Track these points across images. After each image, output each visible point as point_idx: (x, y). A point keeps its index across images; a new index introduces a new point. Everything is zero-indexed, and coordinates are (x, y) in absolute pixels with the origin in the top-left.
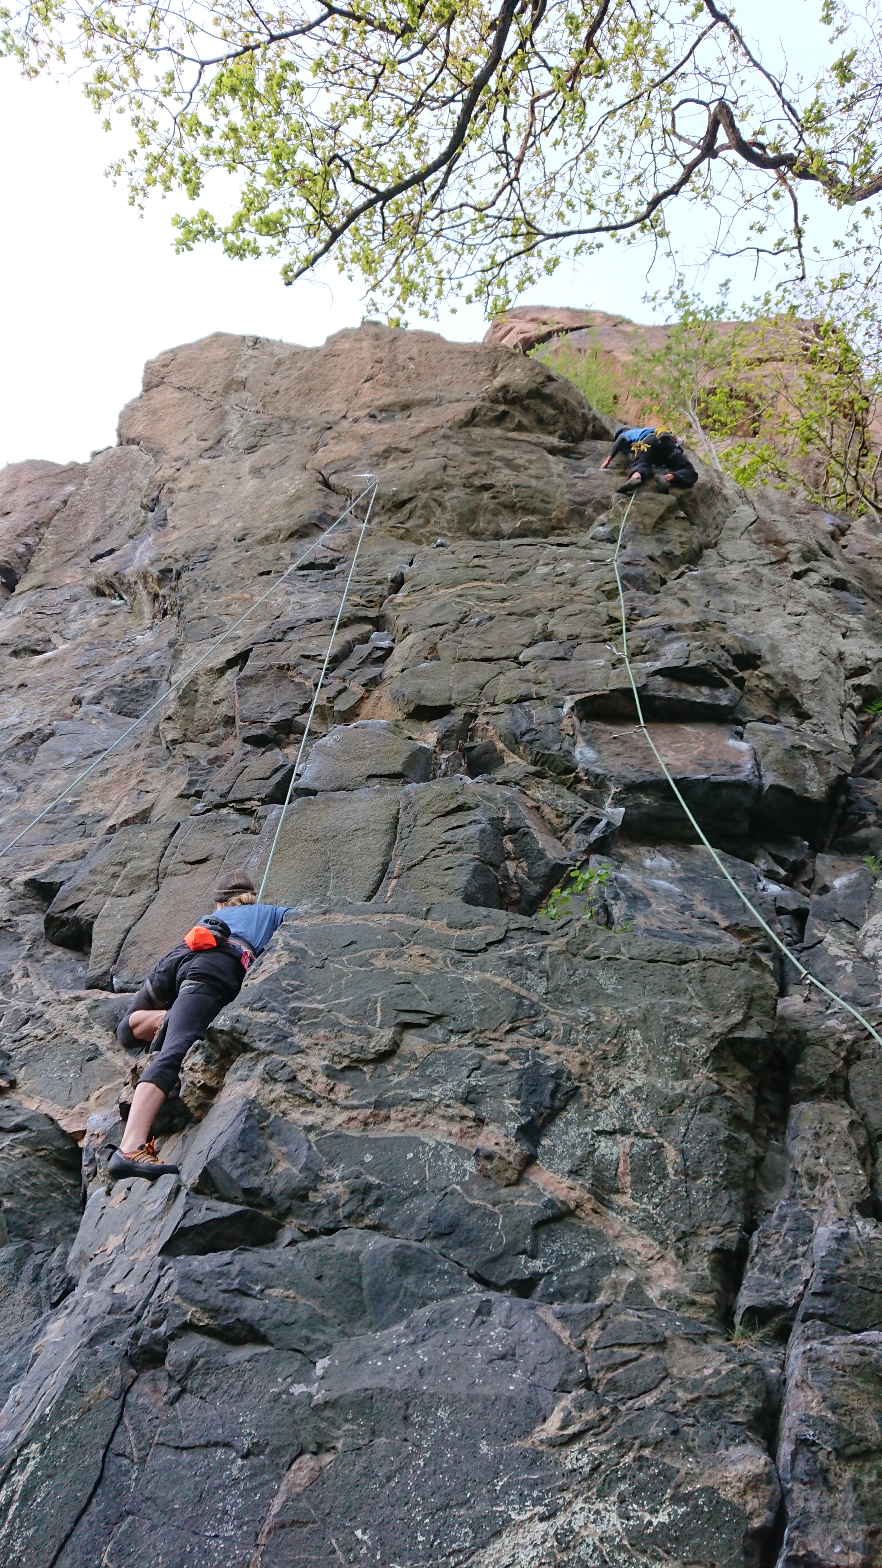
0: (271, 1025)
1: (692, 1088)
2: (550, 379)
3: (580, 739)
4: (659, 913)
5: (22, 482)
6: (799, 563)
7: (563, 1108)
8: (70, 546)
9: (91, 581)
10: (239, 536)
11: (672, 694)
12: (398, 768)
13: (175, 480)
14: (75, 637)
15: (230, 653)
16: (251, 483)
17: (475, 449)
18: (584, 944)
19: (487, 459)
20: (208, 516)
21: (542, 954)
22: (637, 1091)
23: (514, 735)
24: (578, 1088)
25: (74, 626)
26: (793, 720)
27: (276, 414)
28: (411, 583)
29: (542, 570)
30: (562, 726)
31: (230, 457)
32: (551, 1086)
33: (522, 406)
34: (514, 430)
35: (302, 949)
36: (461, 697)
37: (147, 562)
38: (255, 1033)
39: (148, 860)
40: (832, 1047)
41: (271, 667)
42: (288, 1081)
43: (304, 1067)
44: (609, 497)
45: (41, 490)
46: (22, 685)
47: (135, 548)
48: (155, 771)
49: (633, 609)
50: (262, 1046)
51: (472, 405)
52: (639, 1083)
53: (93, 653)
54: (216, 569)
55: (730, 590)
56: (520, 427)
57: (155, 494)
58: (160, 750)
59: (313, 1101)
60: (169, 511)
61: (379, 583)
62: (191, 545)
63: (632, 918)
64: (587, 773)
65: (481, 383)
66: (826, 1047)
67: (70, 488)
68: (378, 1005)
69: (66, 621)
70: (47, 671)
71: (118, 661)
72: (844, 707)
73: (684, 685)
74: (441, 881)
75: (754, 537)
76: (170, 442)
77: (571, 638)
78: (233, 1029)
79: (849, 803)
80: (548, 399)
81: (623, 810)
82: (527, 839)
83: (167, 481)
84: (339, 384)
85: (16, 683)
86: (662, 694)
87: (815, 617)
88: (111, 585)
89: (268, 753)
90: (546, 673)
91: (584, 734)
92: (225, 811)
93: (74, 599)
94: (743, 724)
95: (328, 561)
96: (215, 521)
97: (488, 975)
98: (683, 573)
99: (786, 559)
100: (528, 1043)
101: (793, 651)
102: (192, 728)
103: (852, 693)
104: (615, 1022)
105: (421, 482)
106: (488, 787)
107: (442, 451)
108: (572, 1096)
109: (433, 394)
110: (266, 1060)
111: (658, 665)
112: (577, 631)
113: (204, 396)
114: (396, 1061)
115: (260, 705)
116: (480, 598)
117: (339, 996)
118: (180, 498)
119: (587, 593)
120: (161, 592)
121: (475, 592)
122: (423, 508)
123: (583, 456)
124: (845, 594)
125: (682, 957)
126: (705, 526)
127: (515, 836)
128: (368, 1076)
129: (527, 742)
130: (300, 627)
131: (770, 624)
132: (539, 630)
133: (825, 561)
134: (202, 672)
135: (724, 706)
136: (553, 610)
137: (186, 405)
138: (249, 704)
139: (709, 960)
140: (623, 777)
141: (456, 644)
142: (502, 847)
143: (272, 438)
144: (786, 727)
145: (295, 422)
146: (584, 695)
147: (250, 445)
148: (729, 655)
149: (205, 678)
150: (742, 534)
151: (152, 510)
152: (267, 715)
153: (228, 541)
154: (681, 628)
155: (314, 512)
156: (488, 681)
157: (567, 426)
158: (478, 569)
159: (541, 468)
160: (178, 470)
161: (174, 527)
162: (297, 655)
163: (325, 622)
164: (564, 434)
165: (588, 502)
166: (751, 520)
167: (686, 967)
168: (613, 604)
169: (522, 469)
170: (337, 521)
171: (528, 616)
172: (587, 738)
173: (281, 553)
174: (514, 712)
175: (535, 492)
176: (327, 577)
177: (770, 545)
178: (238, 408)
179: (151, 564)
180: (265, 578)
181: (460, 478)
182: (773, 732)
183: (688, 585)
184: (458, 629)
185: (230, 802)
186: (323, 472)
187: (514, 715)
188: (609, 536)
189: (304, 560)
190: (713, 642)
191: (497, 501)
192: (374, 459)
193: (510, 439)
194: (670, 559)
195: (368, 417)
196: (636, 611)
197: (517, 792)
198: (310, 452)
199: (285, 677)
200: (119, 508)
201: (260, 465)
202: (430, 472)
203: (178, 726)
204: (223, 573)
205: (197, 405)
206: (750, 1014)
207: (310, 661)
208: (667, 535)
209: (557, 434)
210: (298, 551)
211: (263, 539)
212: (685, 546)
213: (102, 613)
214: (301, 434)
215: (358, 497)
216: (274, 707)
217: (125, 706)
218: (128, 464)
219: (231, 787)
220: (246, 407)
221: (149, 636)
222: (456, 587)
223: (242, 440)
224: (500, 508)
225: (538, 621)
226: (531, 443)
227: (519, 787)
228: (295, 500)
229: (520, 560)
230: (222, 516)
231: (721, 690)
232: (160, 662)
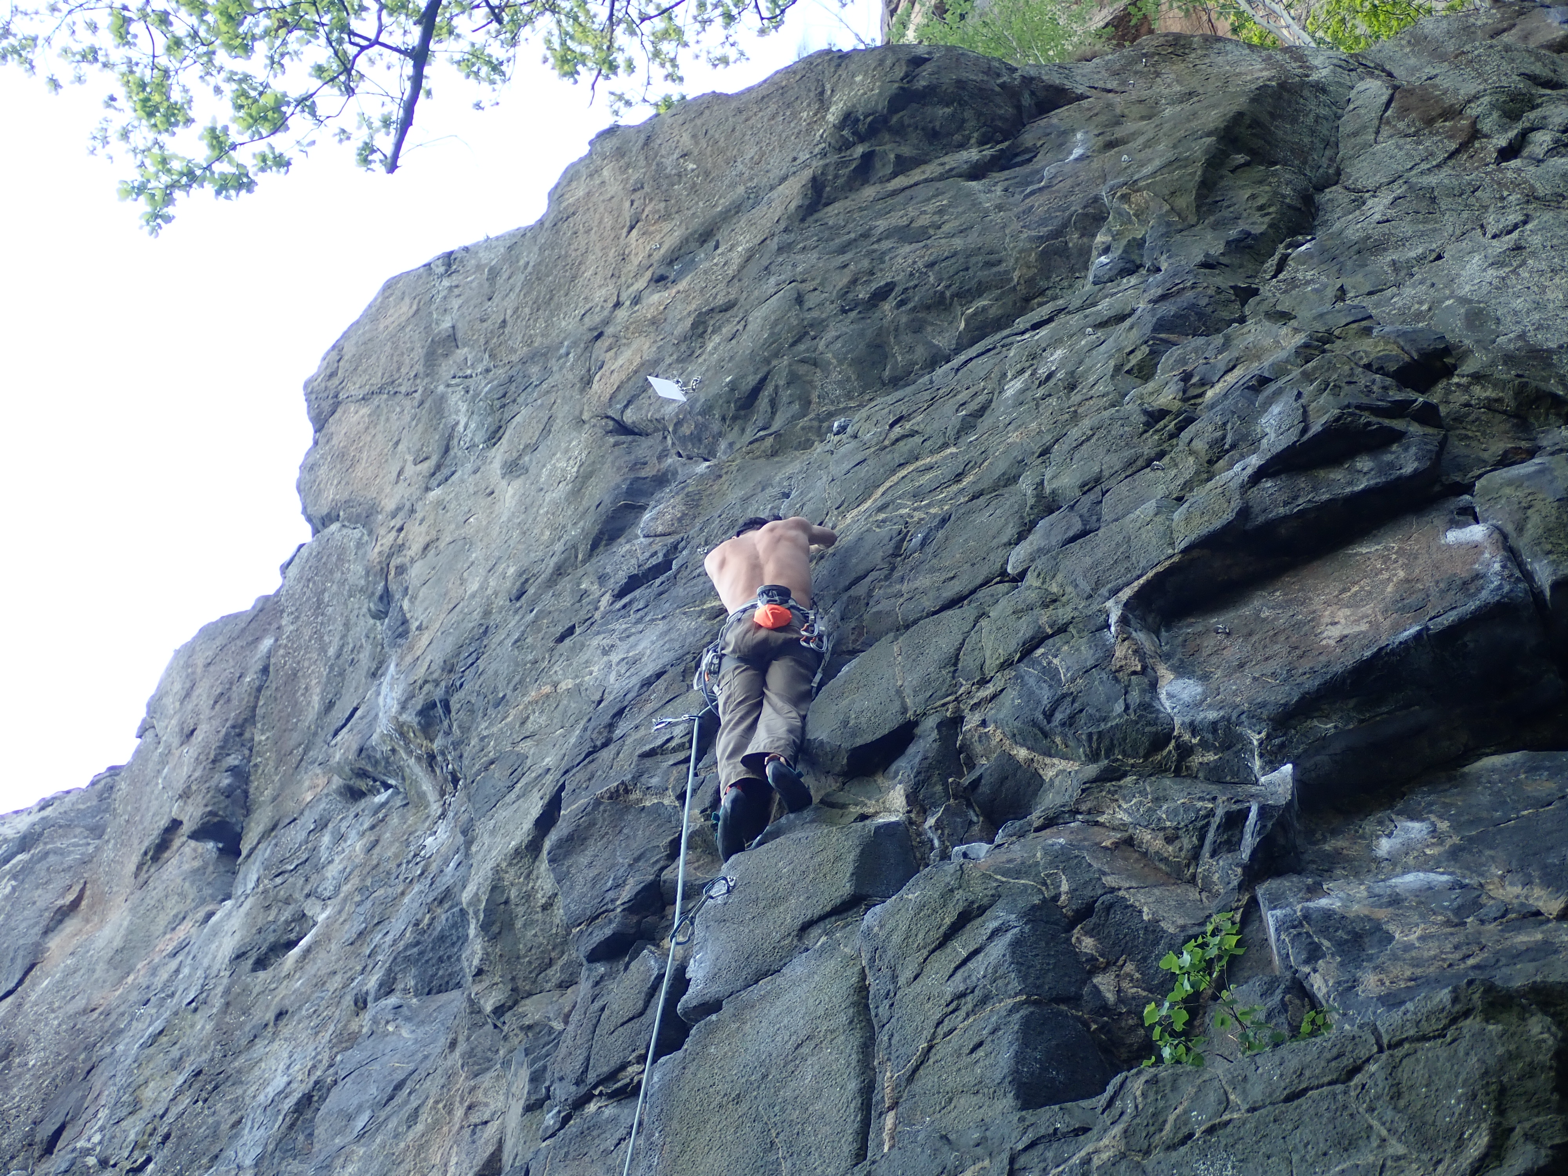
2: (917, 62)
3: (1162, 670)
4: (1408, 947)
5: (199, 670)
6: (1504, 129)
8: (296, 737)
9: (337, 782)
10: (515, 591)
11: (1302, 502)
12: (844, 888)
13: (401, 547)
14: (337, 889)
15: (535, 808)
16: (511, 490)
17: (839, 241)
18: (1157, 1120)
19: (865, 246)
20: (463, 582)
23: (1034, 723)
25: (332, 871)
27: (515, 358)
29: (1013, 387)
30: (1116, 664)
31: (469, 467)
33: (890, 130)
34: (895, 175)
36: (921, 697)
37: (395, 708)
41: (598, 802)
44: (1096, 199)
45: (227, 668)
46: (280, 1015)
47: (378, 694)
48: (487, 1079)
49: (1186, 377)
51: (808, 174)
53: (368, 903)
54: (494, 666)
55: (1379, 247)
56: (903, 165)
57: (380, 587)
58: (485, 1036)
60: (406, 605)
62: (449, 644)
63: (1355, 982)
64: (1193, 728)
65: (808, 131)
67: (267, 643)
69: (319, 869)
70: (311, 969)
71: (406, 900)
73: (1322, 473)
74: (969, 1079)
75: (1401, 125)
76: (381, 490)
77: (1086, 487)
80: (929, 95)
81: (1289, 767)
82: (1117, 916)
83: (390, 556)
84: (591, 257)
85: (270, 1016)
86: (1282, 511)
87: (1547, 216)
88: (362, 774)
89: (633, 965)
90: (1060, 577)
91: (1166, 657)
92: (592, 1107)
93: (321, 825)
94: (1468, 489)
95: (660, 557)
96: (474, 586)
98: (1284, 259)
99: (1475, 134)
101: (1518, 304)
105: (768, 344)
106: (1016, 847)
107: (787, 274)
109: (741, 190)
111: (1255, 461)
112: (1097, 469)
113: (403, 389)
115: (595, 880)
116: (916, 495)
118: (416, 573)
119: (1101, 388)
120: (435, 746)
121: (908, 487)
122: (790, 384)
123: (1034, 152)
125: (1346, 1062)
126: (1300, 154)
127: (1094, 920)
129: (1063, 725)
130: (632, 704)
131: (1463, 273)
132: (1031, 501)
133: (1552, 100)
134: (504, 865)
135: (1416, 474)
136: (1046, 452)
137: (383, 418)
138: (578, 889)
139: (1400, 1043)
140: (1263, 705)
141: (893, 600)
142: (1073, 953)
143: (520, 400)
144: (1552, 454)
145: (545, 355)
146: (1136, 585)
147: (492, 429)
148: (1386, 374)
149: (512, 871)
150: (1377, 132)
151: (386, 614)
152: (611, 895)
153: (502, 608)
154: (1280, 370)
155: (618, 486)
156: (962, 644)
157: (982, 119)
158: (901, 443)
159: (964, 212)
160: (401, 529)
161: (419, 628)
162: (635, 759)
163: (671, 672)
164: (984, 135)
165: (1065, 225)
166: (1385, 98)
167: (1358, 1079)
168: (1151, 385)
169: (931, 231)
170: (661, 480)
171: (1005, 486)
172: (1175, 661)
173: (583, 586)
174: (1022, 677)
175: (969, 256)
176: (661, 588)
177: (1437, 125)
178: (457, 380)
179: (403, 707)
180: (567, 642)
181: (832, 302)
182: (1529, 477)
183: (1300, 276)
184: (893, 569)
185: (595, 1087)
186: (610, 413)
187: (1023, 684)
188: (1121, 265)
189: (621, 577)
190: (1347, 367)
191: (911, 305)
192: (683, 347)
193: (894, 193)
194: (1250, 247)
195: (652, 284)
196: (1195, 380)
197: (1078, 828)
198: (582, 390)
199: (628, 808)
200: (343, 637)
201: (515, 455)
202: (776, 322)
203: (497, 979)
204: (504, 669)
205: (398, 409)
206: (1506, 1124)
207: (659, 758)
208: (1229, 207)
209: (973, 141)
210: (609, 569)
211: (552, 575)
212: (1271, 210)
213: (366, 826)
214: (561, 368)
215: (678, 424)
216: (620, 873)
217: (433, 976)
218: (334, 559)
219: (588, 1059)
220: (469, 372)
221: (443, 830)
222: (870, 497)
223: (477, 428)
224: (920, 315)
225: (1026, 485)
226: (932, 180)
227: (1080, 817)
228: (583, 483)
229: (972, 390)
230: (482, 571)
231: (1395, 447)
232: (462, 869)
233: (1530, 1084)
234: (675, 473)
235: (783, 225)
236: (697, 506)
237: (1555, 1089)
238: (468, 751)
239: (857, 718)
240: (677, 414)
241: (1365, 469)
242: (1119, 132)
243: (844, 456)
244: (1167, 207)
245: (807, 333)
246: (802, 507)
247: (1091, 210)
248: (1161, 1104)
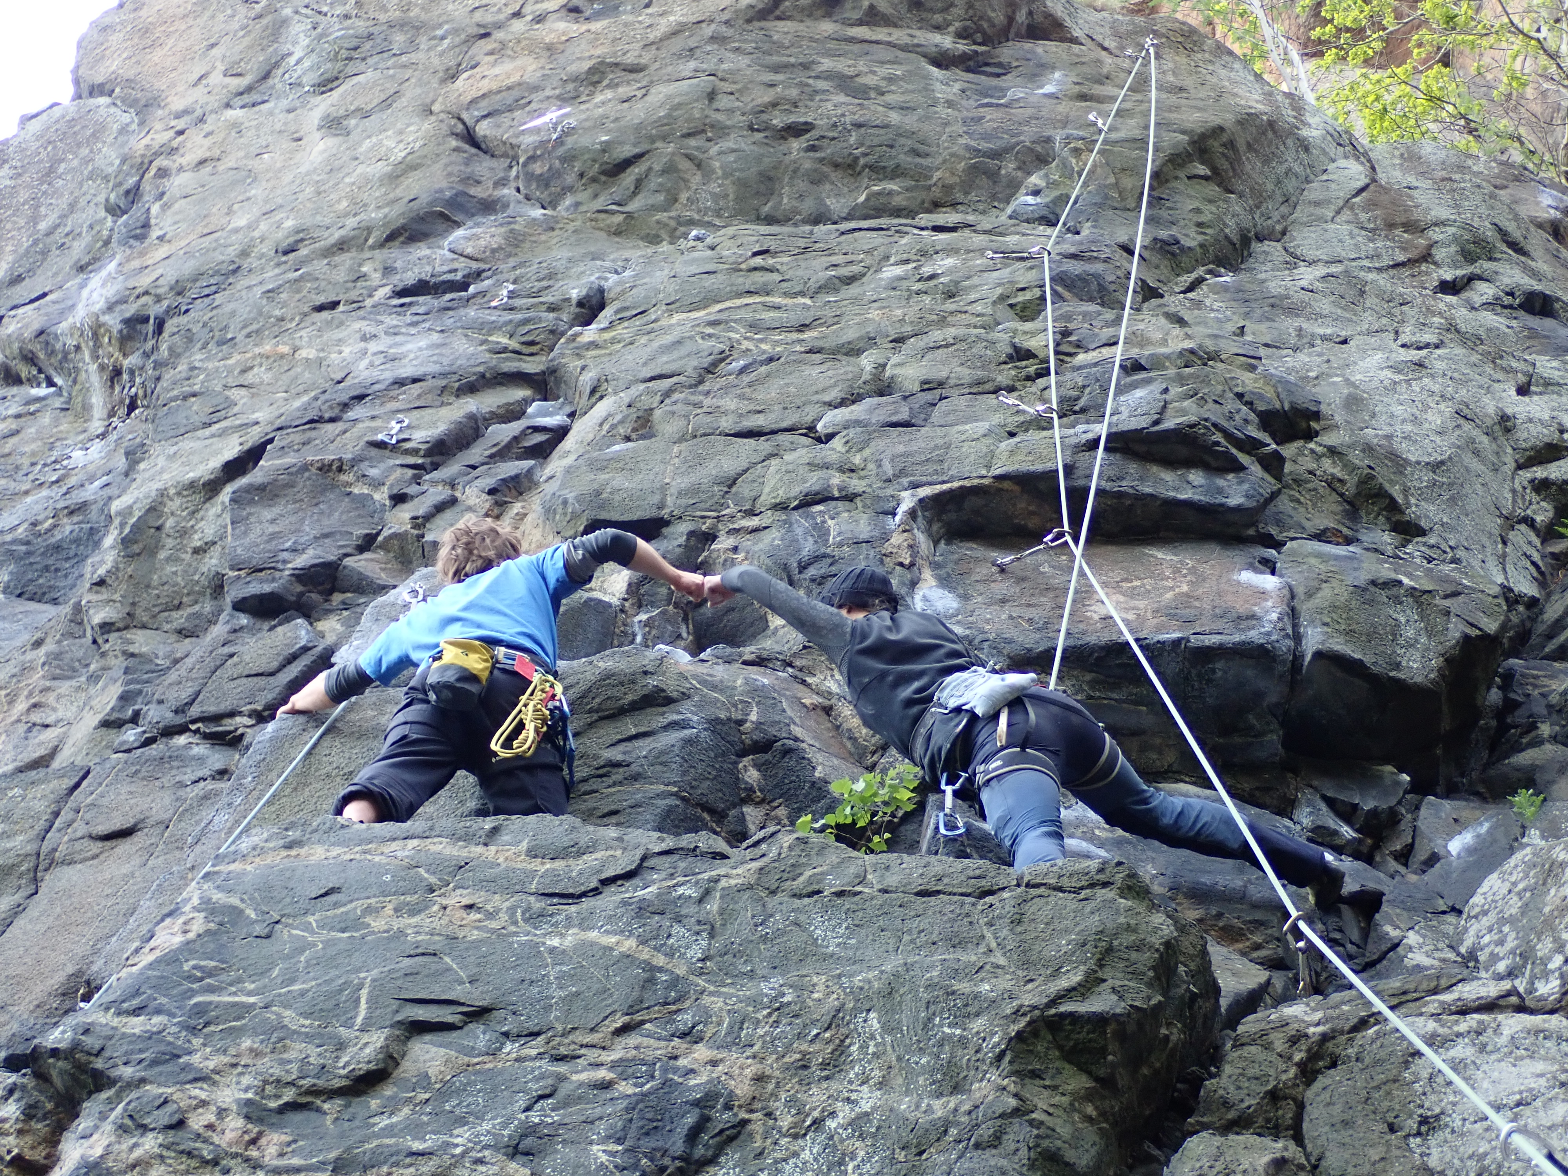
0: (151, 1036)
1: (967, 1107)
3: (927, 575)
6: (1455, 266)
7: (712, 1161)
10: (284, 245)
11: (1125, 485)
13: (173, 151)
15: (231, 449)
16: (322, 145)
17: (776, 59)
18: (795, 871)
19: (801, 76)
20: (230, 212)
21: (707, 892)
22: (858, 1123)
23: (785, 568)
24: (744, 1123)
26: (1387, 539)
27: (383, 17)
28: (616, 305)
29: (891, 272)
30: (888, 548)
31: (285, 103)
32: (690, 1120)
34: (860, 23)
35: (235, 908)
36: (684, 501)
37: (100, 305)
38: (117, 1051)
39: (20, 838)
40: (1280, 1045)
41: (305, 467)
42: (171, 1127)
43: (204, 1103)
44: (1048, 140)
47: (82, 286)
48: (65, 687)
49: (1065, 333)
50: (127, 1072)
52: (866, 1106)
54: (231, 306)
55: (1293, 311)
56: (873, 18)
57: (132, 181)
58: (80, 648)
59: (215, 1162)
60: (155, 209)
61: (552, 308)
62: (189, 267)
66: (1268, 1047)
68: (364, 993)
71: (29, 499)
72: (1511, 522)
73: (1155, 469)
75: (1363, 216)
76: (172, 85)
77: (928, 386)
78: (76, 1046)
79: (1510, 706)
82: (791, 762)
83: (157, 154)
87: (1460, 351)
88: (30, 359)
89: (280, 629)
90: (867, 452)
91: (935, 566)
92: (182, 740)
94: (1278, 545)
95: (459, 276)
96: (241, 221)
97: (593, 935)
98: (1200, 281)
99: (1426, 257)
100: (654, 1048)
101: (1398, 410)
102: (145, 600)
103: (1530, 495)
104: (832, 1002)
105: (659, 123)
106: (721, 668)
107: (709, 65)
108: (732, 1139)
110: (133, 1095)
111: (1102, 429)
112: (944, 374)
114: (388, 1090)
115: (273, 536)
116: (754, 326)
117: (292, 981)
118: (177, 183)
119: (979, 308)
120: (127, 363)
121: (747, 315)
122: (664, 172)
123: (1006, 69)
124: (1549, 322)
125: (984, 884)
126: (1259, 197)
127: (768, 756)
128: (329, 1120)
129: (813, 580)
130: (377, 395)
131: (1361, 363)
132: (866, 377)
133: (1509, 260)
134: (172, 491)
135: (1238, 509)
136: (899, 340)
137: (208, 14)
138: (252, 537)
139: (1037, 886)
140: (1009, 642)
141: (691, 408)
142: (736, 778)
143: (370, 61)
144: (1367, 549)
145: (418, 28)
146: (938, 488)
147: (326, 76)
148: (1254, 411)
149: (178, 501)
150: (1338, 212)
151: (125, 212)
152: (285, 555)
153: (263, 255)
154: (1158, 363)
155: (441, 191)
156: (745, 471)
157: (971, 12)
158: (758, 274)
159: (913, 91)
160: (181, 133)
161: (161, 238)
162: (362, 443)
163: (429, 383)
164: (965, 29)
165: (1007, 150)
166: (1359, 184)
167: (989, 899)
168: (1028, 326)
169: (873, 94)
170: (488, 207)
171: (846, 354)
172: (942, 572)
173: (364, 269)
174: (791, 524)
175: (900, 135)
176: (450, 304)
177: (1396, 232)
178: (308, 11)
179: (110, 308)
180: (325, 315)
181: (743, 114)
182: (1337, 558)
183: (1208, 302)
184: (701, 382)
185: (194, 722)
186: (465, 116)
187: (790, 530)
188: (1045, 212)
189: (410, 278)
190: (1220, 388)
191: (819, 155)
192: (570, 86)
193: (852, 40)
194: (1173, 254)
195: (563, 12)
196: (1072, 338)
197: (785, 679)
198: (443, 81)
199: (333, 487)
200: (63, 217)
201: (342, 112)
202: (679, 105)
203: (117, 597)
204: (244, 312)
205: (229, 12)
206: (1100, 974)
207: (387, 453)
208: (1170, 209)
209: (951, 29)
210: (398, 265)
211: (333, 246)
212: (1208, 231)
213: (11, 412)
214: (429, 50)
215: (532, 159)
216: (302, 540)
217: (32, 581)
218: (88, 133)
219: (198, 694)
220: (325, 9)
221: (97, 449)
222: (705, 308)
223: (311, 69)
224: (825, 169)
225: (867, 362)
226: (895, 46)
227: (790, 670)
228: (404, 172)
229: (849, 258)
230: (256, 211)
231: (1231, 476)
232: (107, 491)
233: (1134, 955)
234: (506, 206)
235: (726, 16)
236: (517, 246)
237: (1153, 968)
238: (169, 375)
239: (612, 493)
240: (536, 148)
241: (1196, 483)
242: (1098, 90)
243: (694, 260)
244: (1112, 180)
245: (704, 131)
246: (632, 288)
247: (1038, 148)
248: (803, 860)
